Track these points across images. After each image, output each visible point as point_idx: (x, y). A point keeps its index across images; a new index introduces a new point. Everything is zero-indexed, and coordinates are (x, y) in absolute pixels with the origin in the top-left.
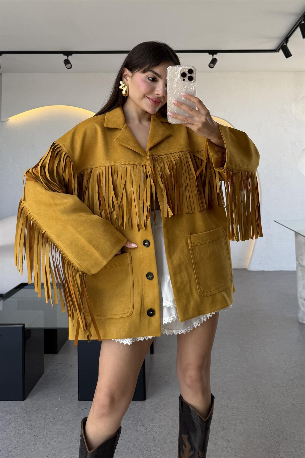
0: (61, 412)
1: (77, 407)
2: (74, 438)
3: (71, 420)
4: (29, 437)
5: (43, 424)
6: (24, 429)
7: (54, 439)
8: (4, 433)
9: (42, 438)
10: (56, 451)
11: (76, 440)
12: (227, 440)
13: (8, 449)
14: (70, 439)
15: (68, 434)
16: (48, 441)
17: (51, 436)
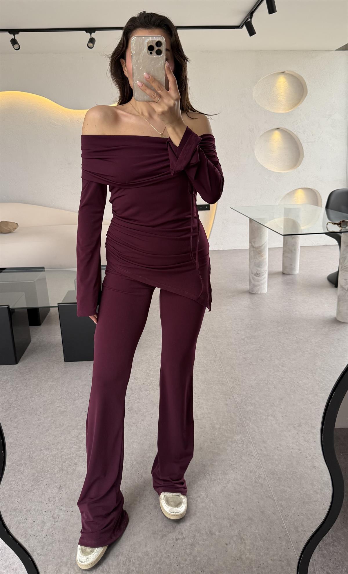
0: (51, 372)
1: (64, 367)
2: (64, 391)
3: (59, 378)
4: (25, 392)
5: (37, 382)
6: (20, 386)
7: (48, 393)
8: (3, 390)
9: (37, 393)
10: (50, 401)
11: (67, 393)
13: (9, 402)
14: (61, 392)
15: (58, 389)
16: (43, 394)
17: (45, 390)
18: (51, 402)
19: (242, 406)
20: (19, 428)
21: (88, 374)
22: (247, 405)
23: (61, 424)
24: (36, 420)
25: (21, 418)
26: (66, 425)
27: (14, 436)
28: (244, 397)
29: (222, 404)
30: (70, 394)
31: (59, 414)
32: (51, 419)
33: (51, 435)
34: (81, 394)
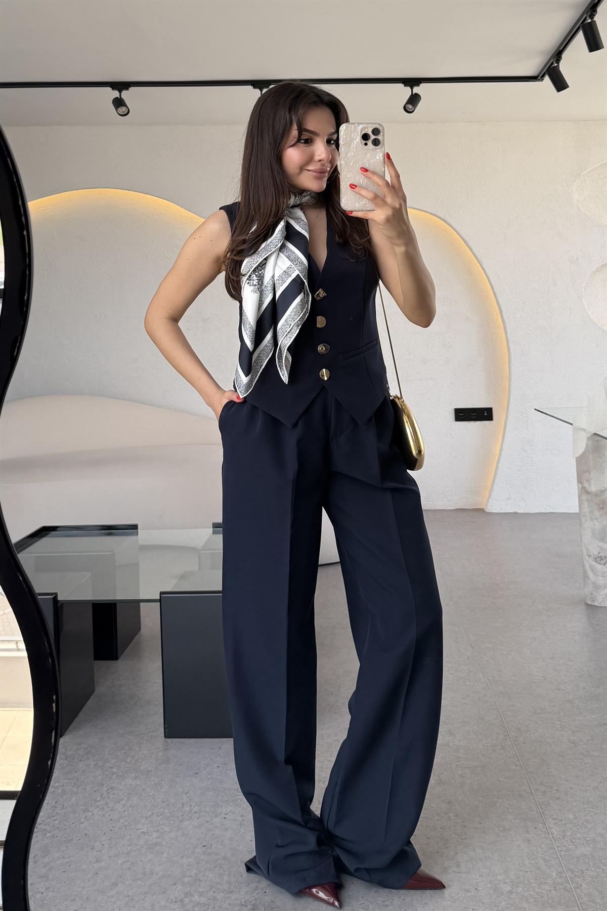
0: (133, 757)
1: (162, 749)
2: (160, 800)
3: (151, 771)
4: (74, 799)
5: (100, 777)
7: (123, 802)
9: (99, 801)
10: (126, 821)
11: (165, 804)
12: (447, 801)
14: (152, 801)
15: (147, 794)
16: (111, 804)
17: (116, 796)
18: (129, 823)
19: (565, 846)
20: (50, 877)
21: (216, 765)
22: (575, 843)
23: (148, 872)
24: (91, 861)
25: (57, 855)
26: (157, 874)
27: (37, 896)
28: (568, 825)
29: (517, 840)
30: (171, 807)
31: (144, 851)
32: (124, 860)
33: (122, 896)
34: (196, 807)
